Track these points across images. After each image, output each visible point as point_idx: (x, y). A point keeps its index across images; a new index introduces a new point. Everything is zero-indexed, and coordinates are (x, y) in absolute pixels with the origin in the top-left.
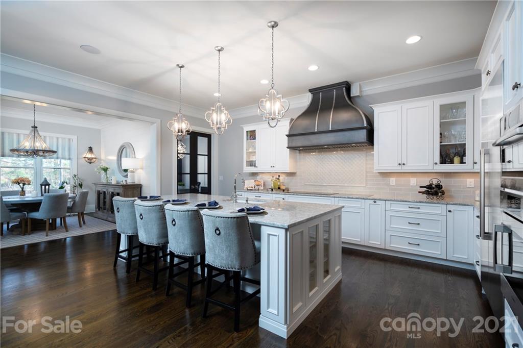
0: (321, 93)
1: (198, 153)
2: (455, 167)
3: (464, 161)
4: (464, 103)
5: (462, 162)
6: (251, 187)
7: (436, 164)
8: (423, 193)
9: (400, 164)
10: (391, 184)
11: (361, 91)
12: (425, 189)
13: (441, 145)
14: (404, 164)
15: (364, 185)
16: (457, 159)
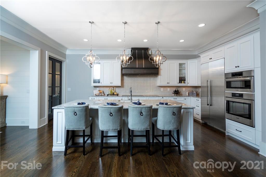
0: (137, 51)
1: (56, 73)
2: (182, 84)
3: (185, 82)
4: (185, 64)
5: (184, 83)
6: (98, 94)
7: (178, 83)
8: (174, 93)
9: (168, 83)
10: (161, 90)
11: (152, 53)
12: (174, 92)
13: (179, 77)
14: (169, 83)
15: (152, 91)
16: (183, 82)
